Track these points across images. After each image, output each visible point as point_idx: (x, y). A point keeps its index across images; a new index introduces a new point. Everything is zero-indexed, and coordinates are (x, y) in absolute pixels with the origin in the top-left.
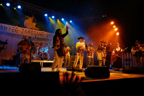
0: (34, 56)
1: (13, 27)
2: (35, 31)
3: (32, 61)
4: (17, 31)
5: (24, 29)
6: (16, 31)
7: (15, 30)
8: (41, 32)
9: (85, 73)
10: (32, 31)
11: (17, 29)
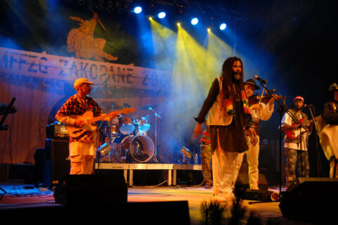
0: (103, 149)
1: (30, 56)
2: (105, 64)
3: (97, 165)
4: (46, 67)
5: (67, 62)
6: (43, 69)
7: (40, 65)
8: (122, 69)
9: (280, 206)
10: (94, 65)
11: (44, 61)
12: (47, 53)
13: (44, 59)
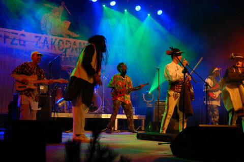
1: (12, 33)
2: (69, 40)
3: (52, 116)
4: (24, 42)
5: (40, 38)
6: (22, 42)
7: (20, 40)
8: (82, 44)
9: (171, 146)
10: (61, 40)
11: (22, 36)
12: (26, 31)
13: (23, 35)
